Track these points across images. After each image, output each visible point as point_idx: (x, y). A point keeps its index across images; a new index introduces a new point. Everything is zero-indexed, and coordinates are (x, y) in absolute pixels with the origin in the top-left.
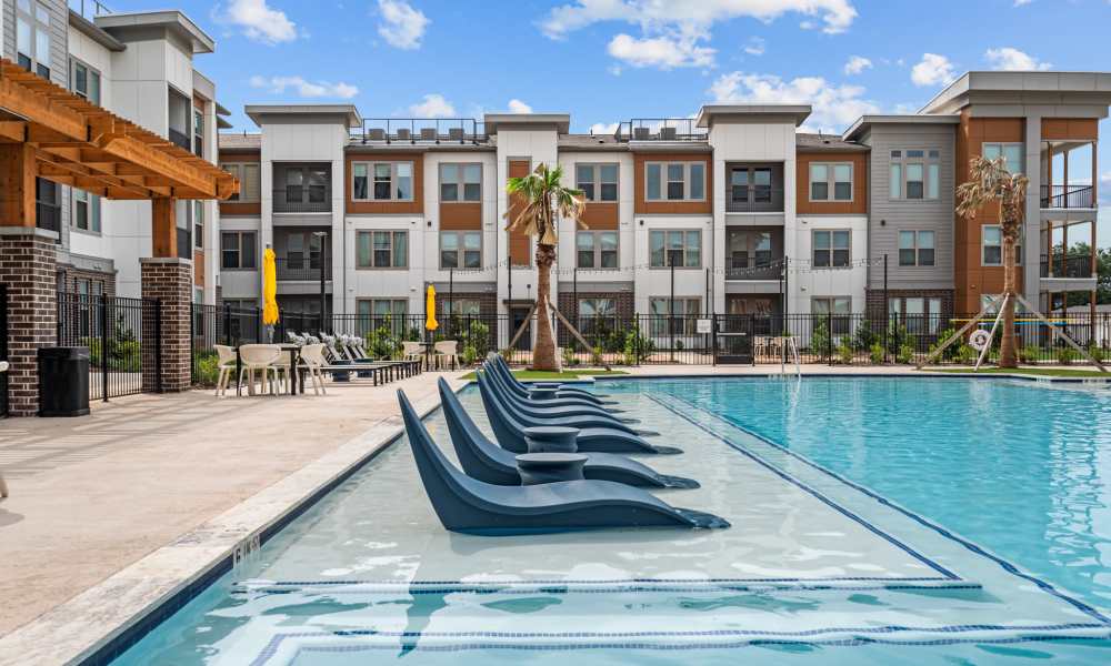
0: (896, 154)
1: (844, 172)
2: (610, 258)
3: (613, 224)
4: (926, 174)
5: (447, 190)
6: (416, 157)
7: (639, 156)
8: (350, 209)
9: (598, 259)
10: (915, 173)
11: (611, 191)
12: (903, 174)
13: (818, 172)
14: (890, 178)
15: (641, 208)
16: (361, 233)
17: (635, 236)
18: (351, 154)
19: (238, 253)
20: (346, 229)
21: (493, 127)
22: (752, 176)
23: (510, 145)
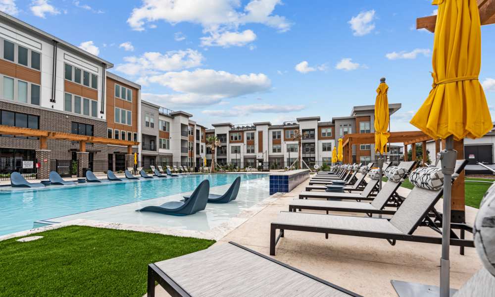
0: (341, 126)
1: (330, 130)
2: (279, 150)
3: (280, 143)
4: (348, 130)
5: (248, 138)
6: (243, 132)
7: (285, 129)
8: (230, 142)
9: (277, 151)
10: (346, 130)
11: (279, 137)
12: (343, 130)
13: (323, 131)
14: (340, 131)
15: (285, 140)
16: (232, 147)
17: (284, 146)
18: (230, 132)
19: (209, 151)
20: (229, 146)
21: (256, 125)
22: (310, 132)
23: (259, 129)
